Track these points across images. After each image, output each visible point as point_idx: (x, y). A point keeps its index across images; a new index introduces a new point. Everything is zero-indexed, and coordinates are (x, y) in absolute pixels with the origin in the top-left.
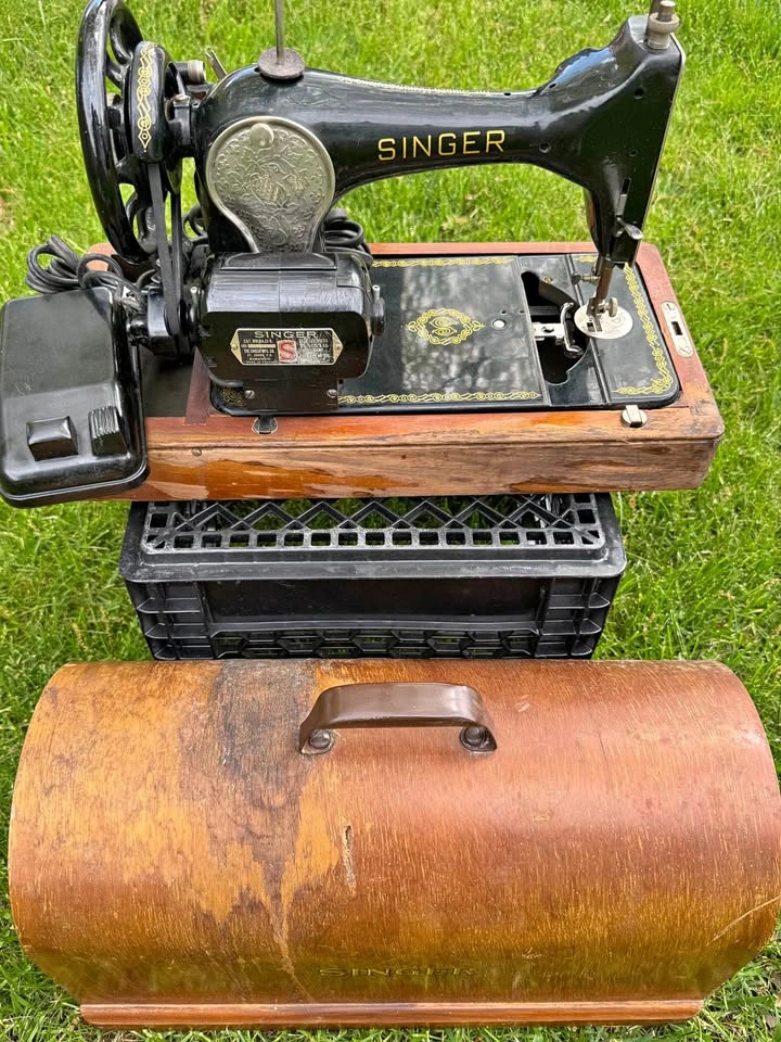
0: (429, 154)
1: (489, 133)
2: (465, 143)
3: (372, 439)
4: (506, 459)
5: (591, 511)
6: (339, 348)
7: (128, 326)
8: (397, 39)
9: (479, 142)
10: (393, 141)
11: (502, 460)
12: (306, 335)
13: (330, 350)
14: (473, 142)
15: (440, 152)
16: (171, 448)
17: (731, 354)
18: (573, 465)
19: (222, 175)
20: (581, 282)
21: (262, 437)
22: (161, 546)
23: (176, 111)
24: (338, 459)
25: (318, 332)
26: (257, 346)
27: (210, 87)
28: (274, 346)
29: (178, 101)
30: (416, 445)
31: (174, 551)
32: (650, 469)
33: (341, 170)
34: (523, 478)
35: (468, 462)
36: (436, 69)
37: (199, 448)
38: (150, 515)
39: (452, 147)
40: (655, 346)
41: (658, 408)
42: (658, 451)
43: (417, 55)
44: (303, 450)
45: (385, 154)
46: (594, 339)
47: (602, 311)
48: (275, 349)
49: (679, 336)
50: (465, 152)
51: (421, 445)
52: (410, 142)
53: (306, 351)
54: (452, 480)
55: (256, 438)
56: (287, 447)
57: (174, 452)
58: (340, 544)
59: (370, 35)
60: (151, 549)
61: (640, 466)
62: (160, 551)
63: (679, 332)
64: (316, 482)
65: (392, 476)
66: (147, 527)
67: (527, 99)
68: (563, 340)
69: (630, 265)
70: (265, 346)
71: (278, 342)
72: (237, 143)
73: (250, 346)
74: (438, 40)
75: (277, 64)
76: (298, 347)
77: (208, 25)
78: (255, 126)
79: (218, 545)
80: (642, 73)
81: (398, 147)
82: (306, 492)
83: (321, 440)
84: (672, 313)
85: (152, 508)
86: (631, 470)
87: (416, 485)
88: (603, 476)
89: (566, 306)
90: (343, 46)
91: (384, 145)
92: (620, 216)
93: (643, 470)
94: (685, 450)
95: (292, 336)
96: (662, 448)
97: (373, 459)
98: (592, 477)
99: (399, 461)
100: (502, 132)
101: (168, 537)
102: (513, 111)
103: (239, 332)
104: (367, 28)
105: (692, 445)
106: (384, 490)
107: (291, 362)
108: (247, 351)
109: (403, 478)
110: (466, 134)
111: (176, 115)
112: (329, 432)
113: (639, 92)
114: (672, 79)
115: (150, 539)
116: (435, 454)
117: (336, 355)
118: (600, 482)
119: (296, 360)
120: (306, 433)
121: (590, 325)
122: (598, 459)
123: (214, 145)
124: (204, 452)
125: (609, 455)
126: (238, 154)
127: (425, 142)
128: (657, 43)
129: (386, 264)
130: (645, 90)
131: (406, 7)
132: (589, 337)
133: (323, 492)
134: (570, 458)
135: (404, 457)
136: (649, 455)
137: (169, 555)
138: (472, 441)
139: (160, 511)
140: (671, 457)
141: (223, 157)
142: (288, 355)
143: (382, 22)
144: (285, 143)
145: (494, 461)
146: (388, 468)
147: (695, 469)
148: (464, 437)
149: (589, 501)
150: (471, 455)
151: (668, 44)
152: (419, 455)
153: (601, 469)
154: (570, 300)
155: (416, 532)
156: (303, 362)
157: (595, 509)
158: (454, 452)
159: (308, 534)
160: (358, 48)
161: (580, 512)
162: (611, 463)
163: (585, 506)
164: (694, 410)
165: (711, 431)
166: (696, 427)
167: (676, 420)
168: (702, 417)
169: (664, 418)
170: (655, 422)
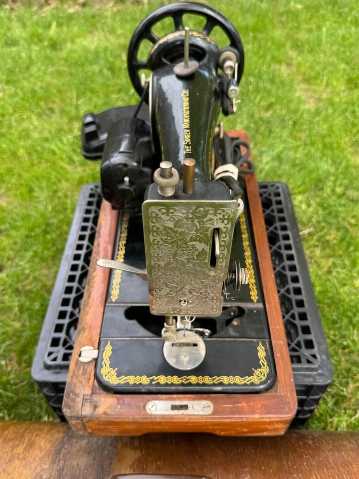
63: (174, 408)
164: (88, 397)
165: (66, 403)
166: (71, 395)
167: (81, 382)
168: (80, 401)
169: (85, 375)
170: (82, 368)
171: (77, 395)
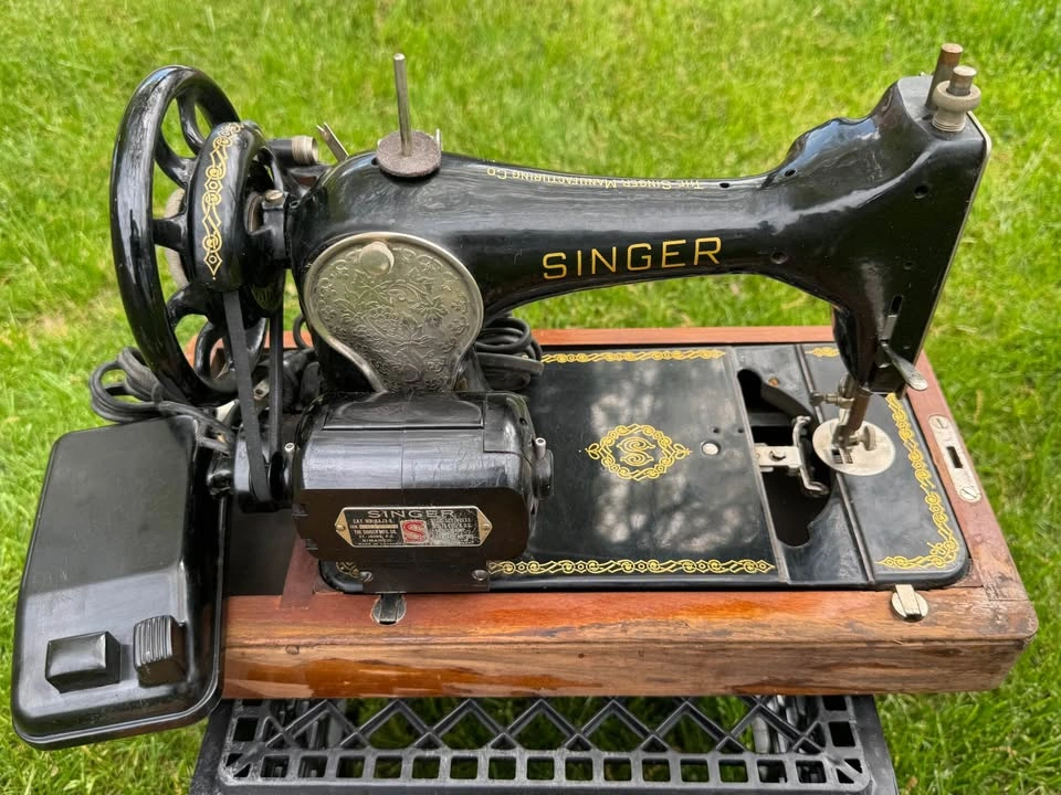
0: (613, 269)
1: (698, 241)
2: (665, 254)
3: (535, 634)
4: (728, 661)
5: (847, 724)
6: (486, 529)
7: (210, 477)
8: (585, 38)
9: (685, 253)
10: (564, 257)
11: (720, 661)
12: (439, 514)
13: (474, 530)
14: (677, 253)
15: (629, 267)
16: (258, 646)
17: (987, 410)
18: (824, 668)
19: (328, 302)
20: (823, 403)
21: (384, 629)
22: (243, 774)
23: (266, 216)
24: (487, 657)
25: (457, 511)
26: (372, 527)
27: (323, 169)
28: (395, 526)
29: (269, 201)
30: (598, 643)
31: (260, 781)
32: (932, 671)
33: (492, 292)
34: (752, 680)
35: (672, 662)
36: (627, 71)
37: (298, 647)
38: (234, 721)
39: (646, 260)
40: (930, 488)
41: (941, 588)
42: (945, 653)
43: (608, 56)
44: (438, 647)
45: (551, 272)
46: (842, 474)
47: (855, 444)
48: (398, 530)
49: (958, 470)
50: (664, 265)
51: (606, 643)
52: (587, 257)
53: (441, 532)
54: (649, 680)
55: (375, 632)
56: (420, 644)
57: (263, 651)
58: (491, 776)
59: (556, 36)
60: (230, 777)
61: (918, 668)
62: (243, 782)
63: (958, 464)
64: (460, 681)
65: (563, 675)
66: (229, 740)
67: (754, 190)
68: (798, 470)
69: (899, 398)
70: (383, 526)
71: (401, 523)
72: (345, 265)
73: (362, 527)
74: (631, 38)
75: (403, 154)
76: (430, 527)
77: (383, 26)
78: (368, 248)
79: (321, 774)
80: (926, 166)
81: (571, 262)
82: (446, 691)
83: (466, 634)
84: (946, 434)
85: (239, 709)
86: (904, 672)
87: (599, 685)
88: (865, 678)
89: (800, 420)
90: (526, 47)
91: (550, 261)
92: (886, 341)
93: (922, 672)
94: (983, 652)
95: (420, 515)
96: (949, 650)
97: (540, 658)
98: (849, 680)
99: (575, 660)
100: (718, 240)
101: (255, 757)
102: (733, 206)
103: (346, 512)
104: (553, 27)
105: (993, 648)
106: (554, 689)
107: (421, 544)
108: (359, 532)
109: (581, 678)
110: (665, 244)
111: (265, 221)
112: (476, 620)
113: (922, 189)
114: (971, 172)
115: (232, 760)
116: (624, 653)
117: (483, 535)
118: (860, 684)
119: (427, 541)
120: (446, 622)
121: (836, 453)
122: (859, 661)
123: (313, 266)
124: (302, 651)
125: (874, 656)
126: (346, 278)
127: (608, 256)
128: (946, 124)
129: (562, 358)
130: (930, 186)
131: (595, 4)
132: (835, 472)
133: (469, 691)
134: (818, 659)
135: (581, 656)
136: (930, 657)
137: (254, 787)
138: (677, 639)
139: (249, 713)
140: (961, 659)
141: (325, 283)
142: (416, 536)
143: (570, 20)
144: (413, 264)
145: (709, 662)
146: (559, 667)
147: (993, 672)
148: (668, 633)
149: (844, 708)
150: (676, 654)
151: (963, 125)
152: (604, 653)
153: (862, 671)
154: (805, 412)
155: (599, 757)
156: (437, 543)
157: (853, 722)
158: (655, 652)
159: (446, 757)
160: (543, 49)
161: (833, 726)
162: (877, 665)
163: (839, 717)
164: (992, 592)
165: (1019, 629)
166: (999, 622)
167: (968, 609)
168: (1004, 605)
169: (952, 605)
170: (939, 613)
171: (996, 612)
